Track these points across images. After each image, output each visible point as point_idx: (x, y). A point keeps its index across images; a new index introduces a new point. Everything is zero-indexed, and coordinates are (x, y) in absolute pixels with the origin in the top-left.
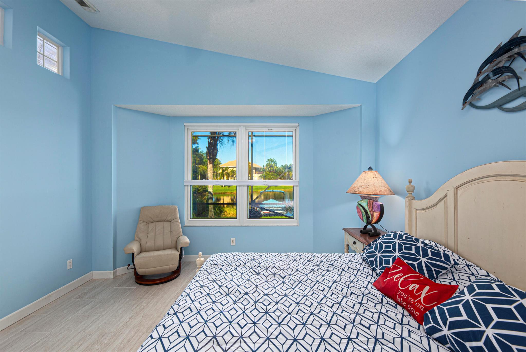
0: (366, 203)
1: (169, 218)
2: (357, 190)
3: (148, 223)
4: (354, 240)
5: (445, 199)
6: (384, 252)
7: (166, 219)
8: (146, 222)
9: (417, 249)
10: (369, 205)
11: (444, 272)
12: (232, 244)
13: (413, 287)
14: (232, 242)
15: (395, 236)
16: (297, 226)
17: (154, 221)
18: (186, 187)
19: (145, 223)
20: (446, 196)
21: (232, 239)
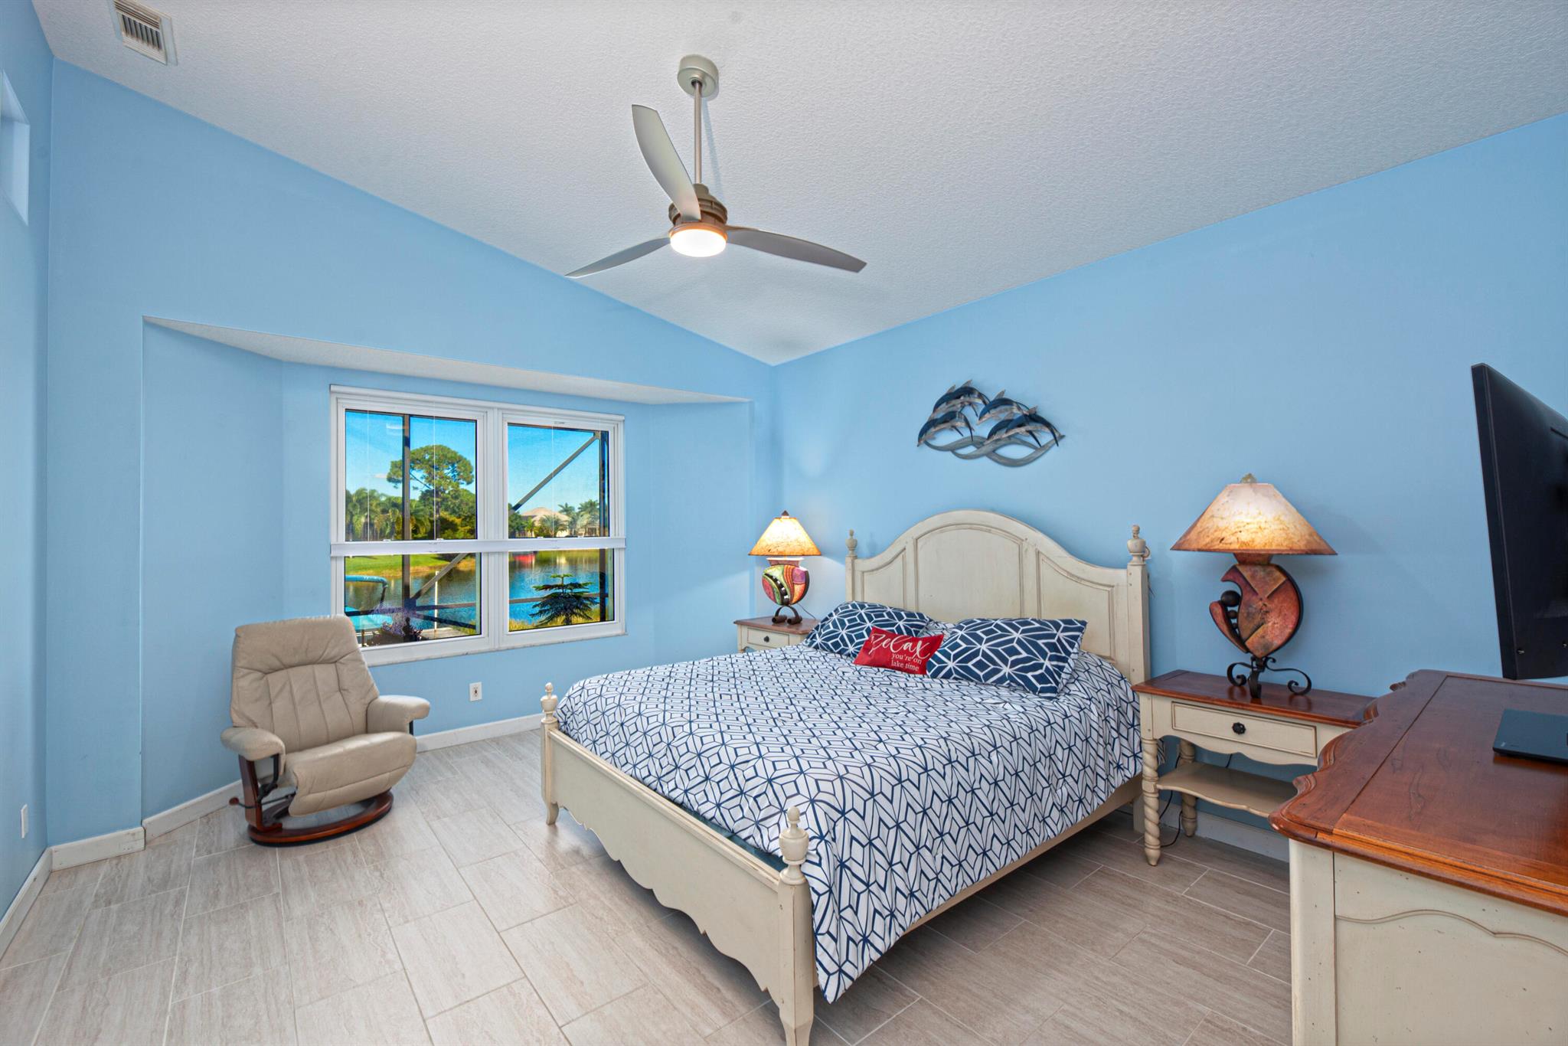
0: (781, 572)
1: (331, 652)
2: (775, 550)
3: (267, 672)
4: (765, 635)
5: (903, 553)
6: (849, 627)
7: (320, 657)
8: (260, 671)
9: (889, 614)
10: (785, 574)
11: (921, 631)
12: (472, 698)
13: (907, 646)
14: (472, 691)
15: (854, 606)
16: (624, 635)
17: (284, 665)
18: (333, 563)
19: (259, 674)
20: (905, 549)
21: (472, 686)
